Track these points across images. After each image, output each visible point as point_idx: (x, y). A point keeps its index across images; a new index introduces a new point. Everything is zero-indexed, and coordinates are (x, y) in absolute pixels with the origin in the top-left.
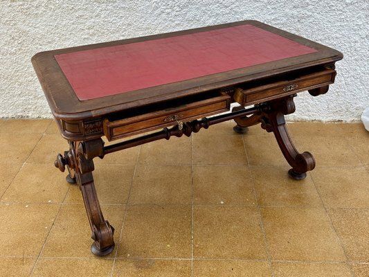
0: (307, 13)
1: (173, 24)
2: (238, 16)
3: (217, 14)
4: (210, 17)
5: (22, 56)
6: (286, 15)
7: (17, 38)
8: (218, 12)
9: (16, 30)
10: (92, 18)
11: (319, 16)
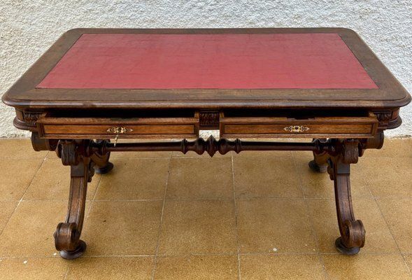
0: (371, 7)
1: (207, 21)
2: (287, 11)
3: (262, 9)
4: (253, 12)
5: (15, 60)
6: (346, 10)
7: (7, 37)
8: (262, 6)
9: (6, 28)
10: (104, 12)
11: (385, 12)
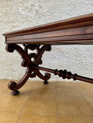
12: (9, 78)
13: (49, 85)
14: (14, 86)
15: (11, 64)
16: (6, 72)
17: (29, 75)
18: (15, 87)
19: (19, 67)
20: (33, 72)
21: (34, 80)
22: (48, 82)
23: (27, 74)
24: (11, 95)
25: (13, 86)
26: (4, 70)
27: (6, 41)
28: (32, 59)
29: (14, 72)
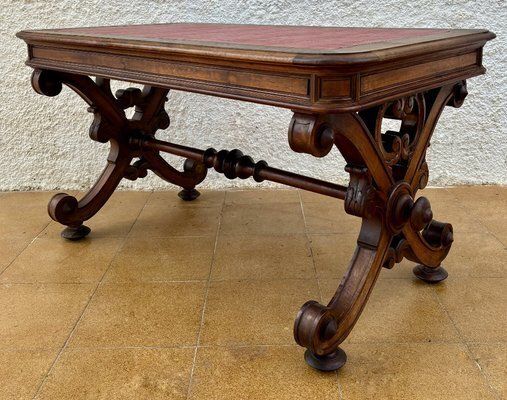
12: (43, 185)
13: (200, 204)
14: (69, 209)
15: (47, 129)
16: (27, 162)
17: (121, 169)
18: (72, 214)
19: (80, 138)
20: (135, 160)
21: (146, 189)
22: (197, 194)
23: (113, 167)
24: (60, 239)
25: (67, 208)
26: (20, 155)
27: (31, 56)
28: (130, 113)
29: (60, 161)
